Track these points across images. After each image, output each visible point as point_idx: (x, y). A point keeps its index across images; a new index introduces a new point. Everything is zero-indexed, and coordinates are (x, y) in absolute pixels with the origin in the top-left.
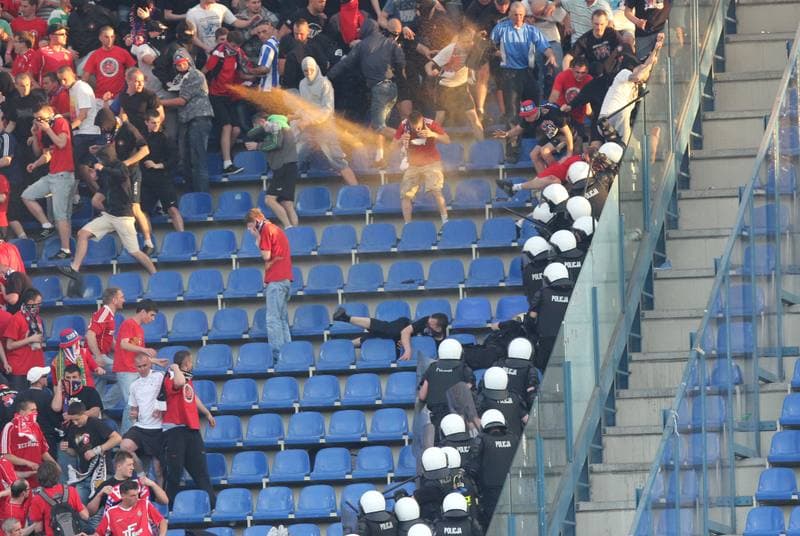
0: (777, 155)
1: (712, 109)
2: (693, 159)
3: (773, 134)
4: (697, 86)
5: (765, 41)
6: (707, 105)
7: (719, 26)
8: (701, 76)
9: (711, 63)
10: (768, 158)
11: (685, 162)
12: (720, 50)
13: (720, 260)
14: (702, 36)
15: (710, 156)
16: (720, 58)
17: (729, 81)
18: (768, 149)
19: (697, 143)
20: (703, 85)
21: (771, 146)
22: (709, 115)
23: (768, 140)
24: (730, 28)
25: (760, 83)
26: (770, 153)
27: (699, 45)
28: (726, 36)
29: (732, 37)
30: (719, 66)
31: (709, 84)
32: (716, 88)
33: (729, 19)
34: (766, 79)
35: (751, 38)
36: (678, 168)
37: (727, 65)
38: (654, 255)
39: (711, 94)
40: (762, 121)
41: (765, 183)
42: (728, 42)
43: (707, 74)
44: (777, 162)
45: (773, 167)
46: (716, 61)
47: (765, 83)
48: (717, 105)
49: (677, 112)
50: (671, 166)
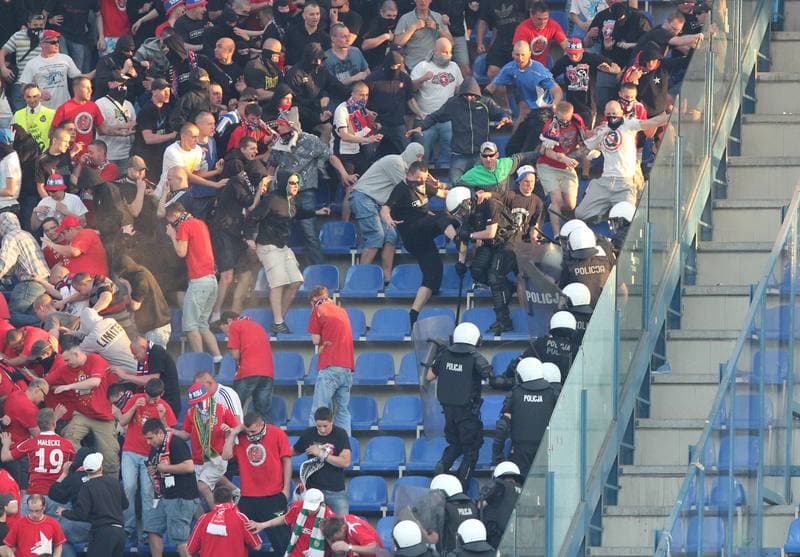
0: (794, 251)
1: (724, 196)
2: (700, 251)
3: (790, 228)
4: (708, 171)
5: (785, 123)
6: (719, 191)
7: (736, 103)
8: (714, 160)
9: (725, 145)
10: (784, 254)
11: (691, 252)
12: (736, 130)
14: (716, 115)
15: (719, 248)
16: (736, 140)
17: (744, 166)
18: (785, 244)
19: (706, 233)
20: (715, 169)
21: (788, 241)
22: (720, 203)
23: (785, 235)
24: (748, 106)
25: (779, 169)
26: (787, 248)
27: (713, 124)
28: (743, 116)
29: (750, 117)
30: (734, 148)
31: (722, 168)
32: (730, 173)
33: (748, 97)
34: (787, 166)
35: (770, 119)
36: (683, 259)
37: (743, 148)
39: (724, 179)
40: (780, 212)
41: (779, 281)
42: (745, 123)
43: (720, 157)
44: (794, 258)
45: (790, 264)
46: (731, 143)
47: (784, 169)
48: (730, 190)
49: (685, 198)
50: (675, 257)
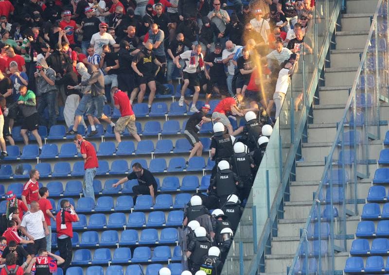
0: (355, 107)
1: (324, 86)
2: (314, 109)
3: (353, 97)
4: (317, 74)
5: (349, 53)
6: (322, 83)
7: (327, 46)
8: (319, 70)
9: (323, 63)
10: (351, 109)
11: (311, 110)
12: (328, 57)
13: (328, 157)
14: (319, 51)
15: (323, 108)
16: (328, 61)
17: (332, 72)
18: (351, 105)
19: (316, 101)
20: (320, 74)
21: (352, 103)
22: (322, 88)
23: (351, 101)
24: (333, 46)
25: (347, 73)
26: (351, 106)
27: (318, 55)
28: (330, 51)
29: (333, 51)
30: (328, 65)
31: (322, 73)
32: (326, 75)
33: (332, 42)
34: (350, 71)
35: (342, 51)
36: (308, 113)
37: (331, 64)
38: (296, 155)
39: (324, 78)
40: (348, 91)
41: (349, 120)
42: (331, 53)
43: (322, 68)
44: (355, 111)
45: (353, 113)
46: (326, 63)
47: (349, 73)
48: (326, 83)
49: (307, 87)
50: (304, 113)
